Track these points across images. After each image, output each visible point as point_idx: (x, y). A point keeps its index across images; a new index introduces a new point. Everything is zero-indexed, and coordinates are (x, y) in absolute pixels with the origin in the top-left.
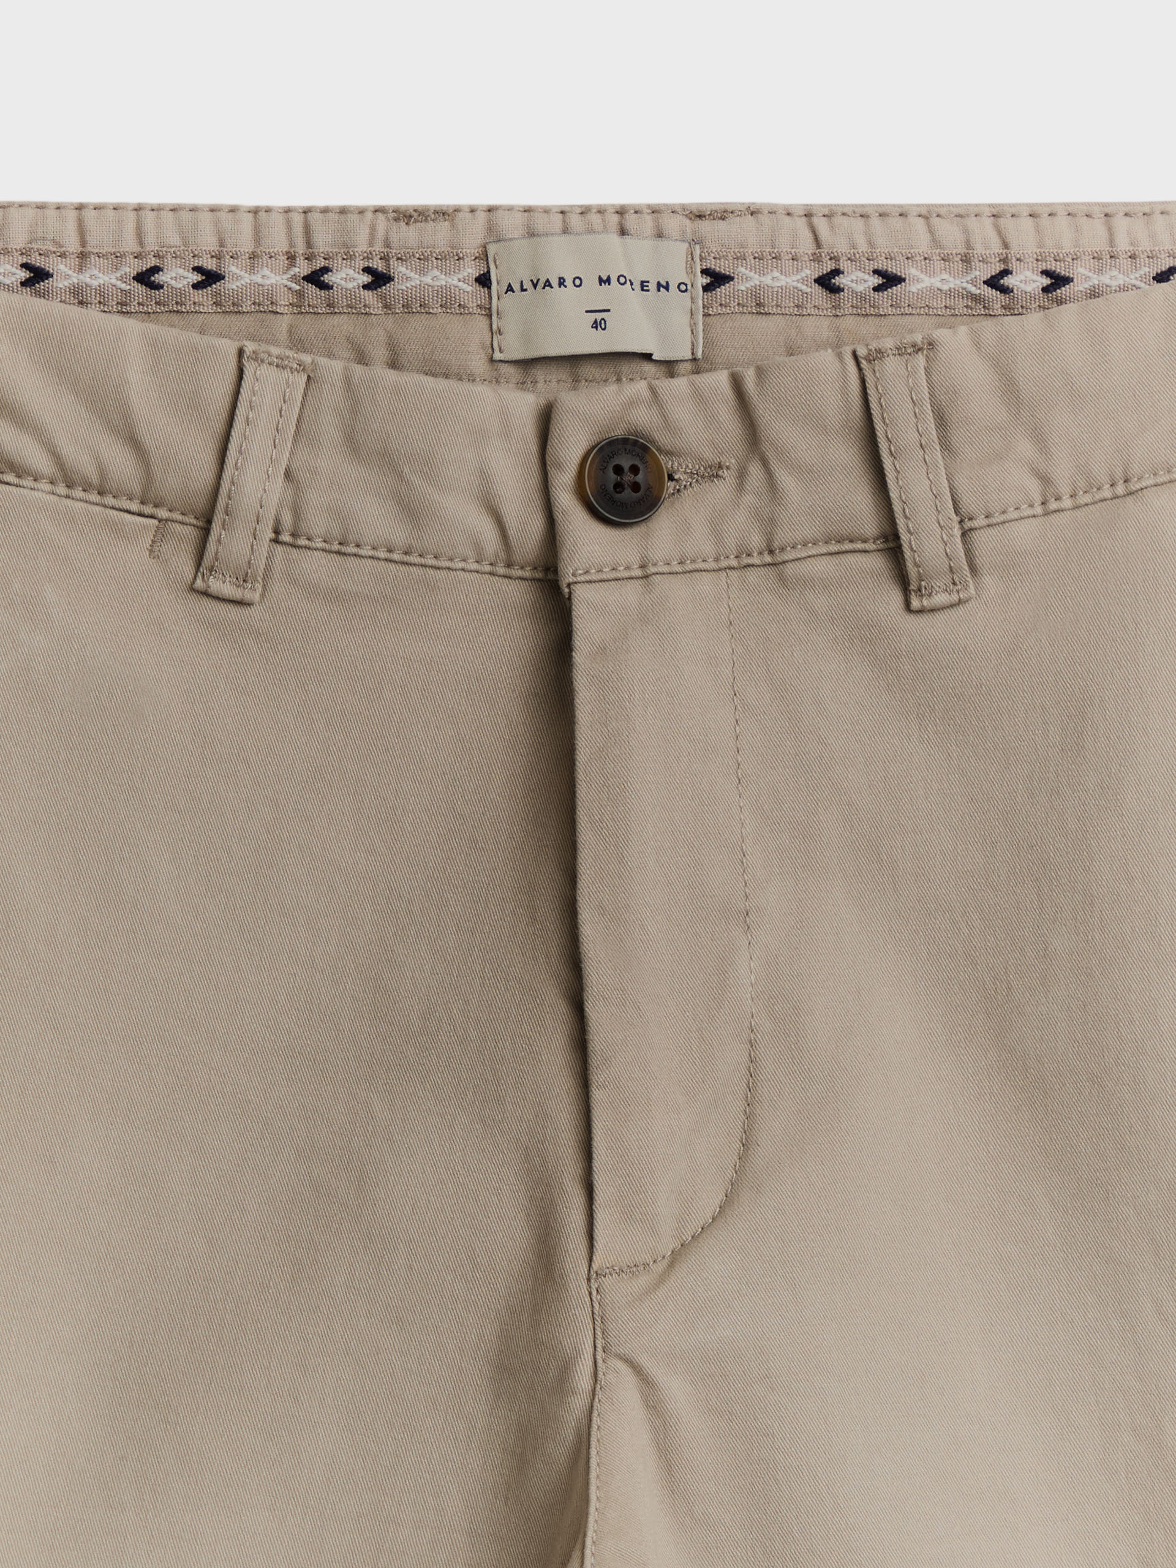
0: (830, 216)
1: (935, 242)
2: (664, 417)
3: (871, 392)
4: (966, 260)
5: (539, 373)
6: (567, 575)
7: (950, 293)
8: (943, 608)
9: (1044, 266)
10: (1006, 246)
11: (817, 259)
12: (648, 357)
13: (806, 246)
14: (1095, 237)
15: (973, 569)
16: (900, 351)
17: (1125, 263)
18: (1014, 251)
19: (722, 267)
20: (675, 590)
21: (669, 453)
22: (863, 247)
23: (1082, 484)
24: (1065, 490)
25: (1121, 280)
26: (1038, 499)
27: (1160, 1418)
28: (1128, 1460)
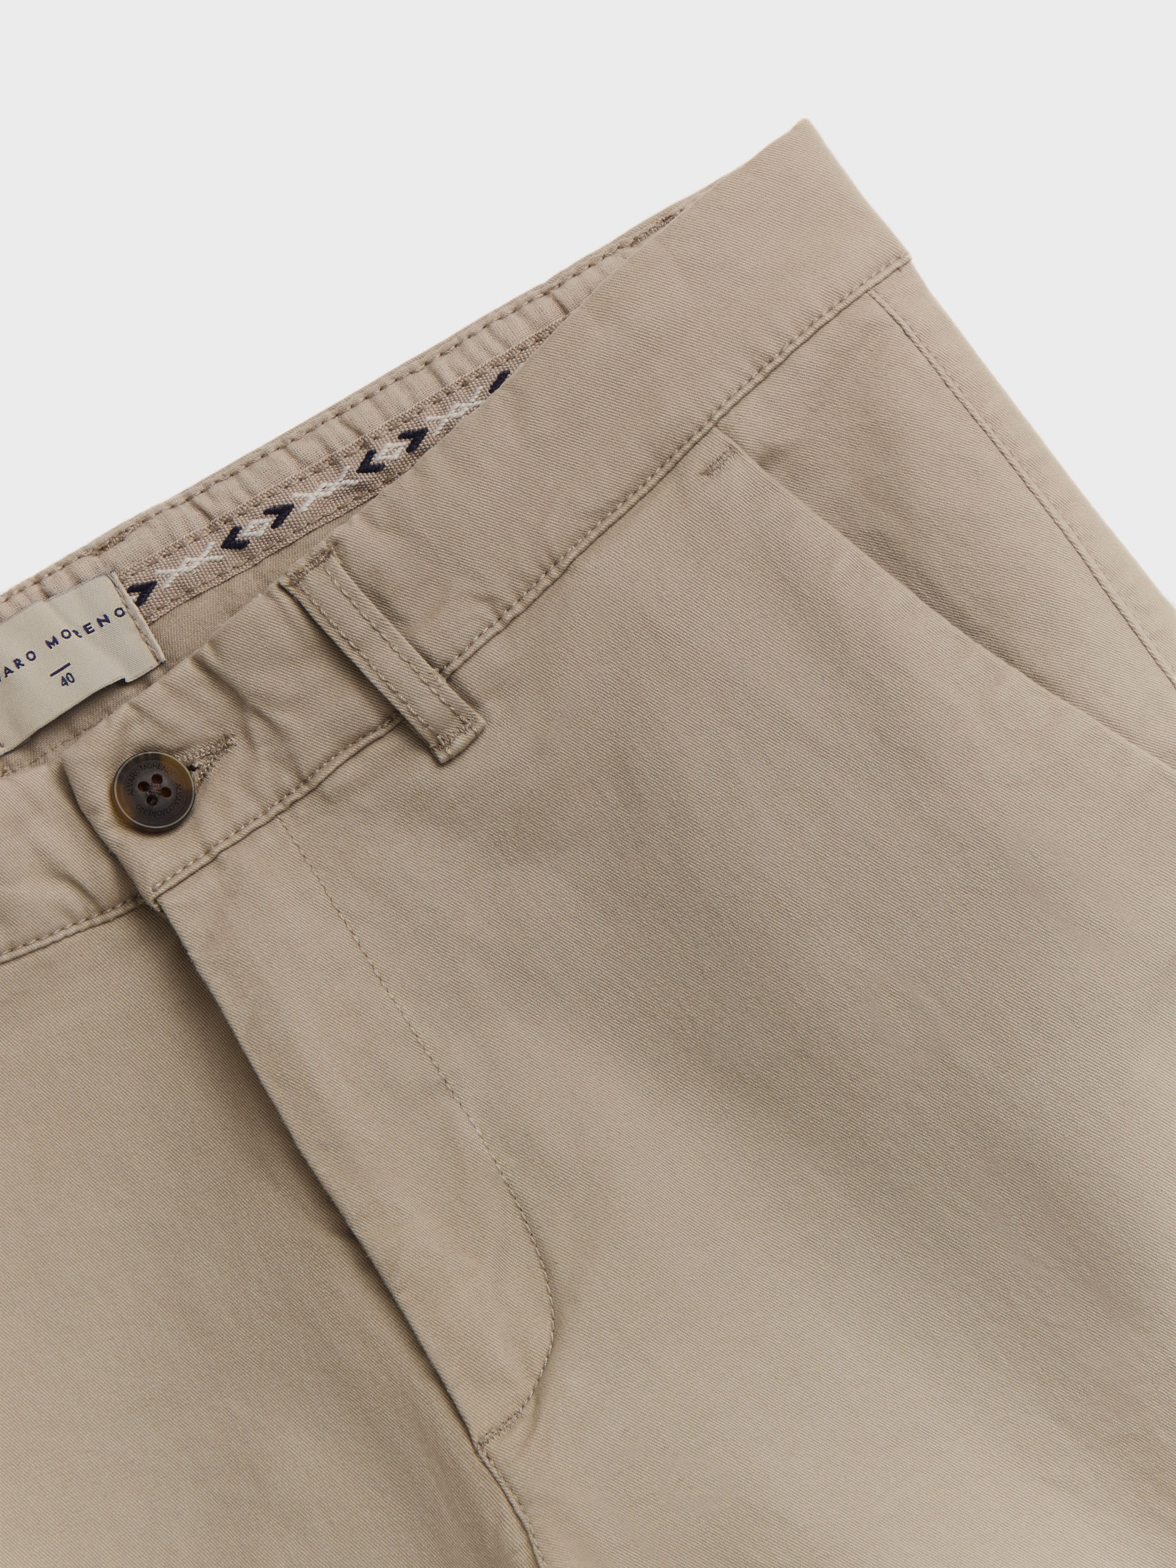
0: (206, 488)
1: (302, 462)
2: (157, 723)
3: (310, 609)
4: (334, 462)
5: (43, 745)
6: (150, 896)
7: (336, 496)
8: (466, 748)
9: (398, 432)
10: (359, 433)
11: (214, 529)
12: (122, 683)
13: (201, 523)
14: (426, 385)
15: (473, 703)
16: (315, 563)
17: (461, 392)
18: (368, 432)
19: (142, 579)
20: (244, 856)
21: (179, 750)
22: (245, 499)
23: (521, 586)
24: (510, 598)
25: (465, 407)
26: (493, 618)
27: (1006, 1296)
28: (1000, 1344)
